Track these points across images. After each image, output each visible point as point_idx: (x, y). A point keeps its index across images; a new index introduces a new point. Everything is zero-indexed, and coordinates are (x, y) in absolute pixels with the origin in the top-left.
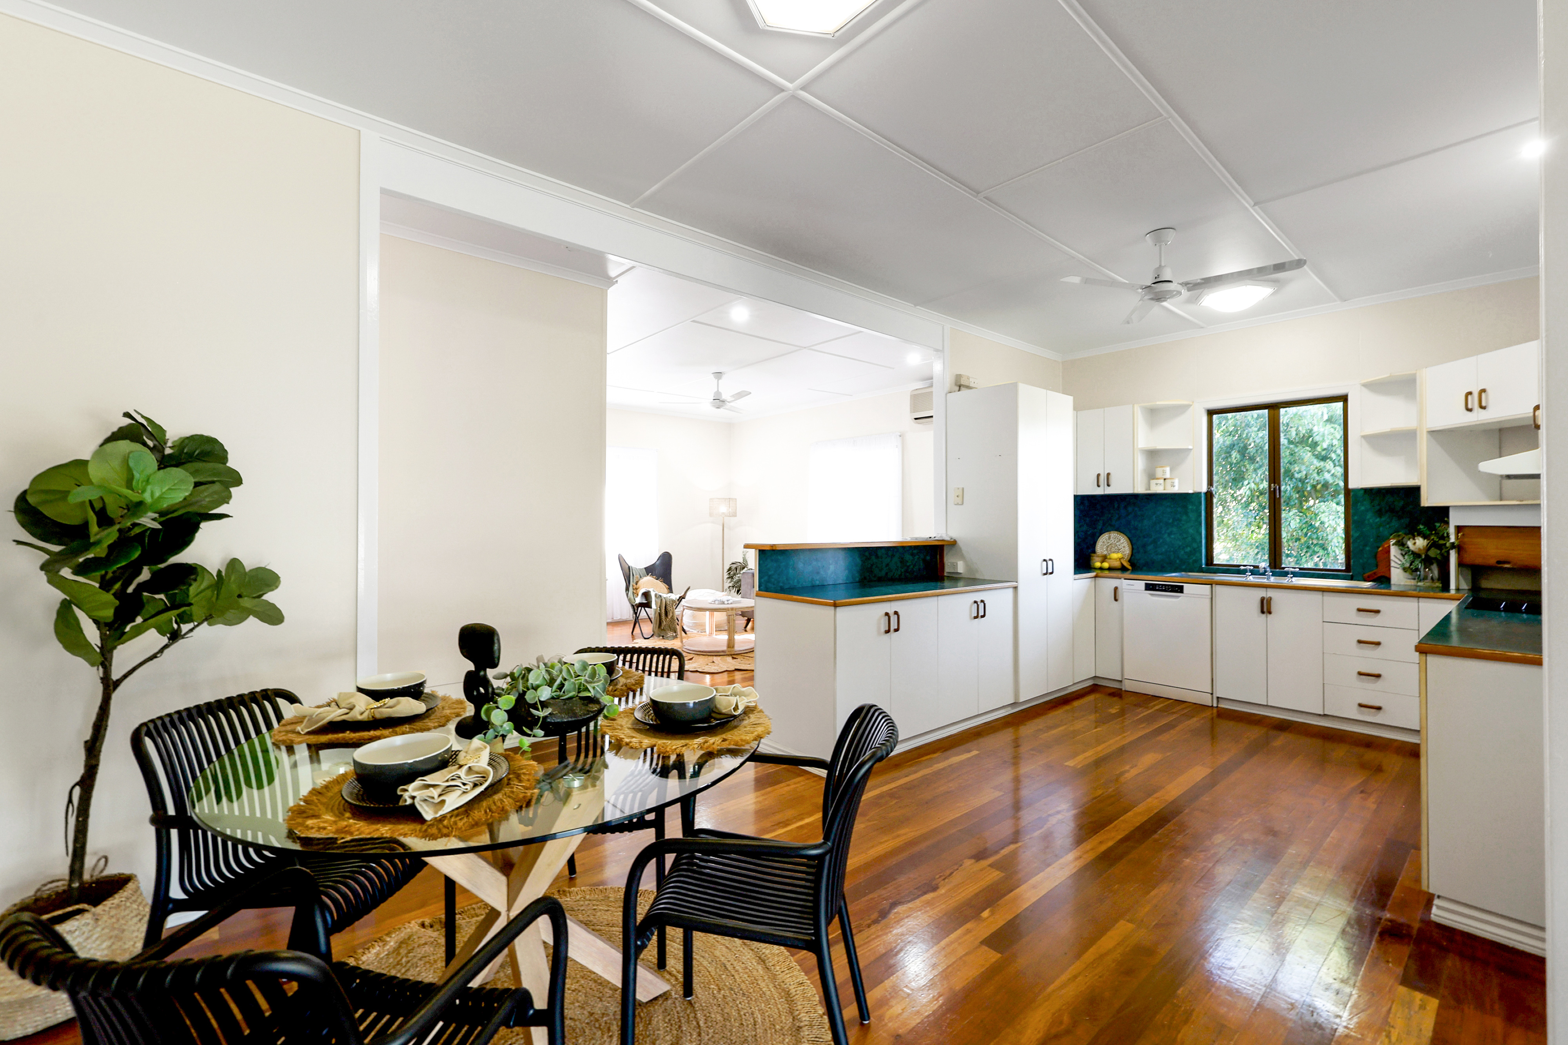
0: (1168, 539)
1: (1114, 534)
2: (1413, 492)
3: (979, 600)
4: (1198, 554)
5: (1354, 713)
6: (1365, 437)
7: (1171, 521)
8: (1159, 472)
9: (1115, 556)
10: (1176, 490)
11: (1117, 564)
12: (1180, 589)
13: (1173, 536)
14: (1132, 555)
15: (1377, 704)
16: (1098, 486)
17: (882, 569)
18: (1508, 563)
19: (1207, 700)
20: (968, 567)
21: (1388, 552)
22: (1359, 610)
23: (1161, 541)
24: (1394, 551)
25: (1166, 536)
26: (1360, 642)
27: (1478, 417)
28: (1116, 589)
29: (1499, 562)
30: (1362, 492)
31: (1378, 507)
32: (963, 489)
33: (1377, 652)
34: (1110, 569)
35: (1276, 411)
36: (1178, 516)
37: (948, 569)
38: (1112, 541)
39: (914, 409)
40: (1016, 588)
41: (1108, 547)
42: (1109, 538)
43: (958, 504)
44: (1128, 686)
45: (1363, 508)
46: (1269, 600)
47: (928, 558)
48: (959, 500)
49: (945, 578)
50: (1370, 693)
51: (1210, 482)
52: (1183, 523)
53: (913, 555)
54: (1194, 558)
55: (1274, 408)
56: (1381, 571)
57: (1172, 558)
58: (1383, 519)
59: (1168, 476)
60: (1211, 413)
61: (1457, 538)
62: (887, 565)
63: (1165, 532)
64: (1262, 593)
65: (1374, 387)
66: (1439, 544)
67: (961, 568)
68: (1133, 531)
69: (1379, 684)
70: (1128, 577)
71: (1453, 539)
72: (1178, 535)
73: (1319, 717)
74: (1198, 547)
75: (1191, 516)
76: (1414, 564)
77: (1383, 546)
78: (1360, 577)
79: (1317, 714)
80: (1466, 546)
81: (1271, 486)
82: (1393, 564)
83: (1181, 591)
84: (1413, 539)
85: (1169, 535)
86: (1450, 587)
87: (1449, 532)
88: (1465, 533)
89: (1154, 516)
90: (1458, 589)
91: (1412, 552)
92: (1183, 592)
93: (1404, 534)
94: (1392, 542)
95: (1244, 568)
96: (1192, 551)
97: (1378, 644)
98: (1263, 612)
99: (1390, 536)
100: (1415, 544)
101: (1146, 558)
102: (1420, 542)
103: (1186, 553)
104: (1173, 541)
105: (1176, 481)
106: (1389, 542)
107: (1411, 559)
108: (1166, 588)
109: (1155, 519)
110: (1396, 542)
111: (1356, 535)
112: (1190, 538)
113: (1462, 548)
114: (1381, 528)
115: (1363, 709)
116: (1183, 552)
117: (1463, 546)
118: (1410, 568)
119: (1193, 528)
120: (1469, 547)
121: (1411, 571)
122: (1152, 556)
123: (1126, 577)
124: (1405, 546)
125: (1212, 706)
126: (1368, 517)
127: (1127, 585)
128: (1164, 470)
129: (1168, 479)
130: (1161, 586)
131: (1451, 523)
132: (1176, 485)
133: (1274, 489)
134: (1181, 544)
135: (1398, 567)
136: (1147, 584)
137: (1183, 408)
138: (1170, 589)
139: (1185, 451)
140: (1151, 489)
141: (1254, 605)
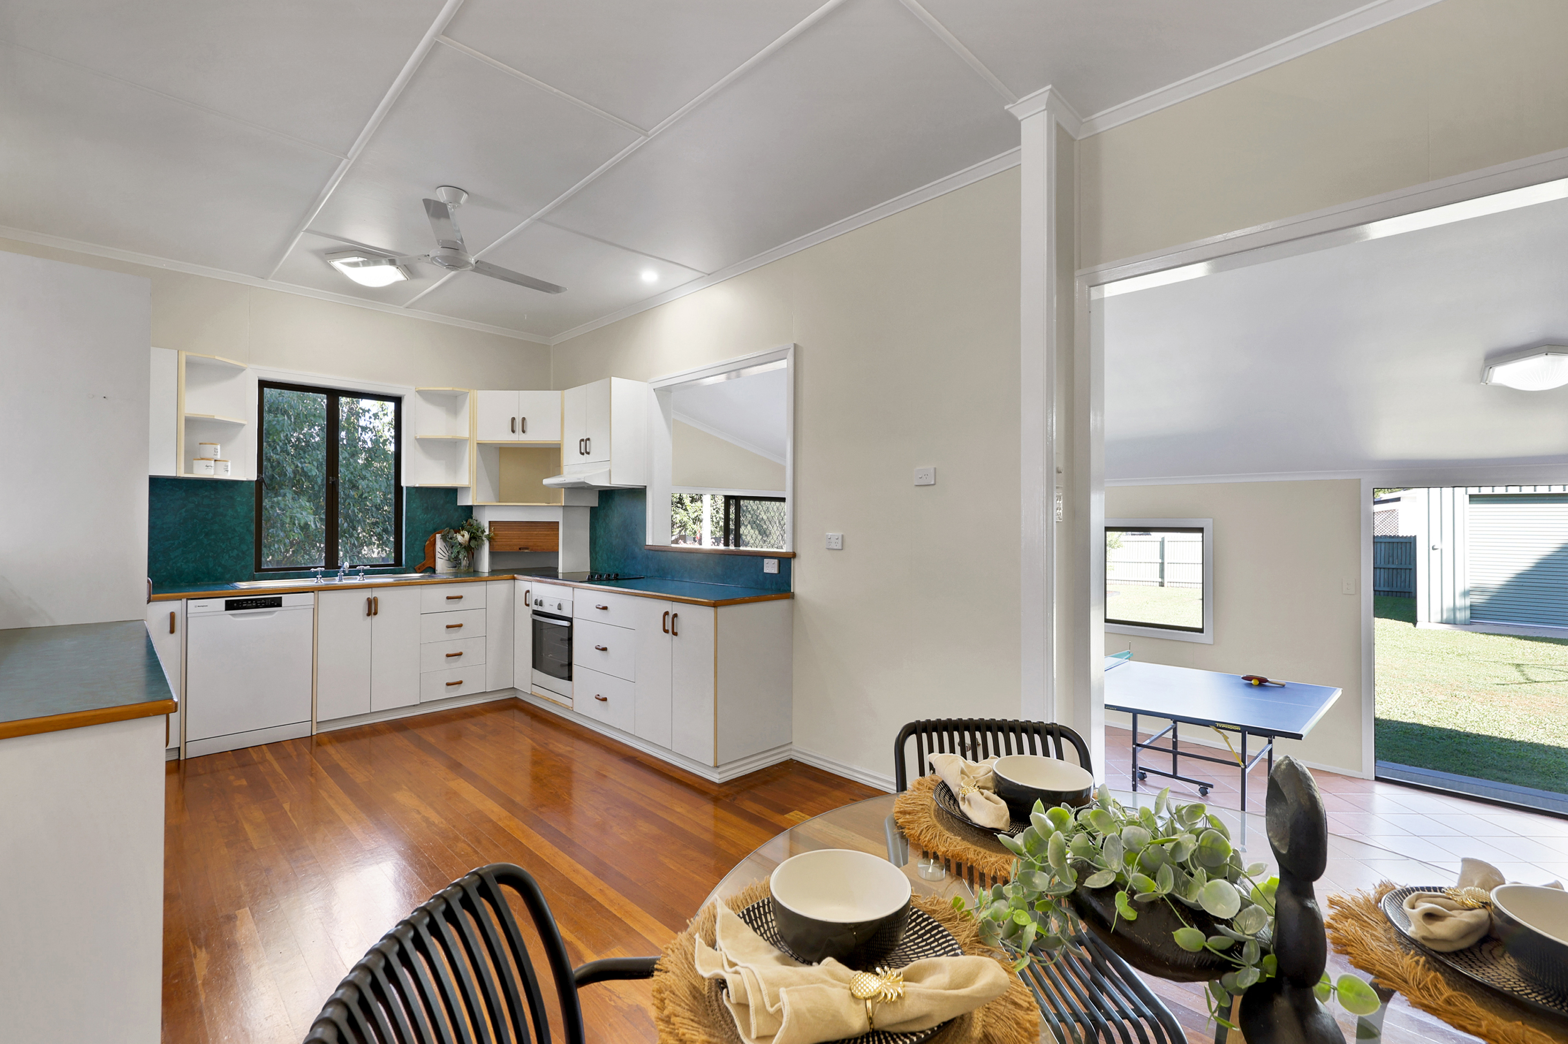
2: (452, 493)
4: (248, 558)
5: (443, 693)
6: (416, 440)
7: (209, 516)
8: (208, 451)
10: (229, 476)
12: (276, 603)
13: (212, 537)
15: (458, 680)
18: (527, 548)
19: (305, 731)
21: (434, 544)
22: (448, 598)
23: (195, 543)
24: (439, 545)
25: (202, 536)
26: (448, 627)
27: (518, 438)
28: (173, 615)
29: (520, 548)
30: (414, 490)
31: (425, 505)
33: (460, 633)
35: (335, 399)
36: (220, 510)
44: (191, 751)
45: (414, 505)
46: (376, 600)
50: (454, 671)
51: (261, 470)
52: (228, 518)
54: (243, 563)
55: (332, 394)
56: (429, 564)
58: (429, 515)
59: (219, 457)
60: (264, 385)
61: (490, 531)
63: (201, 532)
64: (368, 594)
65: (427, 396)
66: (475, 537)
69: (460, 662)
70: (194, 595)
71: (487, 532)
72: (221, 535)
73: (415, 707)
74: (248, 550)
75: (239, 511)
76: (459, 554)
77: (430, 540)
78: (411, 569)
79: (414, 705)
80: (496, 537)
81: (329, 479)
82: (438, 555)
83: (280, 605)
84: (459, 533)
85: (207, 534)
86: (480, 571)
87: (484, 526)
88: (496, 527)
89: (184, 510)
90: (489, 572)
91: (460, 544)
92: (283, 605)
93: (450, 529)
94: (438, 536)
95: (315, 570)
96: (240, 554)
97: (460, 626)
98: (369, 614)
99: (435, 531)
100: (463, 537)
101: (169, 568)
102: (467, 536)
103: (229, 557)
104: (213, 543)
105: (229, 464)
106: (435, 536)
107: (455, 550)
108: (256, 603)
109: (184, 514)
110: (442, 536)
111: (409, 531)
112: (237, 538)
113: (494, 539)
114: (428, 524)
115: (450, 687)
116: (227, 557)
117: (494, 538)
118: (456, 558)
119: (242, 525)
120: (499, 537)
121: (455, 562)
122: (179, 565)
123: (189, 595)
124: (451, 538)
125: (312, 735)
126: (418, 514)
127: (196, 607)
128: (215, 448)
129: (219, 461)
130: (249, 602)
131: (485, 519)
132: (229, 469)
133: (333, 482)
134: (223, 546)
135: (442, 557)
136: (226, 601)
137: (234, 371)
138: (263, 603)
139: (234, 427)
140: (194, 472)
141: (362, 607)
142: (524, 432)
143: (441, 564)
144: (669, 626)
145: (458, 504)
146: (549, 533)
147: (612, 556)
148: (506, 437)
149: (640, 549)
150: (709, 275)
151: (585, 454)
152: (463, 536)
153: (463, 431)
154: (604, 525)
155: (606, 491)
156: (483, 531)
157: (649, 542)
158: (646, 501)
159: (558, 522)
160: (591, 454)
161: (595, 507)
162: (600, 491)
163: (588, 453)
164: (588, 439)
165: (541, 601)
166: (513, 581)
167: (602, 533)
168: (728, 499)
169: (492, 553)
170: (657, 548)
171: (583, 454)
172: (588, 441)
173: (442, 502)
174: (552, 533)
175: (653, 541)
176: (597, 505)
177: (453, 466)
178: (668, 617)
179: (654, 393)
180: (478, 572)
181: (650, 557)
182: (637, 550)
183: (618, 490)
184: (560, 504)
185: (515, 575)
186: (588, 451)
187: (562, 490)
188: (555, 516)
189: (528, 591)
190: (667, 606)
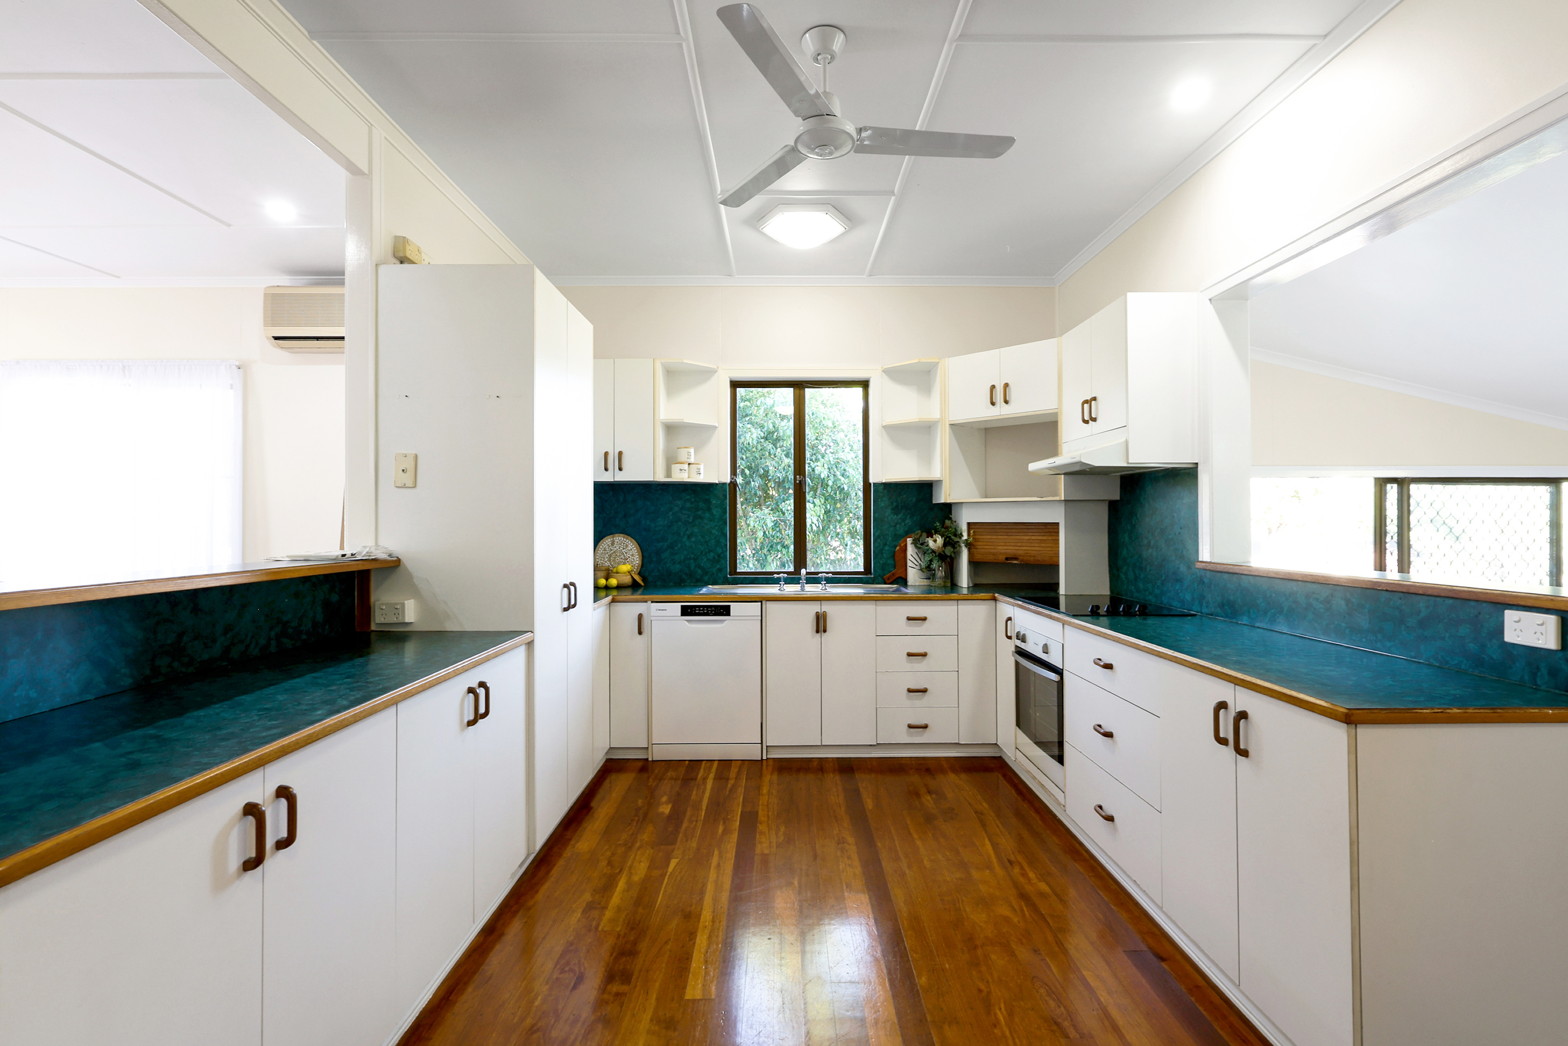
0: (688, 543)
1: (619, 539)
2: (926, 488)
3: (474, 684)
4: (723, 561)
5: (904, 737)
6: (885, 427)
7: (691, 519)
8: (683, 455)
9: (625, 568)
10: (702, 479)
11: (627, 580)
12: (725, 611)
13: (693, 539)
14: (642, 566)
15: (923, 724)
16: (606, 469)
17: (214, 641)
18: (1016, 559)
19: (754, 753)
20: (426, 608)
21: (905, 550)
22: (909, 619)
23: (679, 545)
24: (911, 550)
25: (685, 539)
26: (909, 655)
27: (1001, 411)
28: (640, 617)
29: (1007, 559)
30: (882, 487)
31: (895, 504)
32: (416, 457)
33: (925, 663)
34: (619, 587)
35: (802, 391)
36: (700, 513)
37: (380, 618)
38: (616, 547)
39: (271, 319)
40: (530, 644)
41: (610, 556)
42: (613, 544)
43: (404, 487)
44: (657, 754)
45: (883, 505)
46: (825, 615)
47: (335, 598)
48: (408, 479)
49: (373, 636)
50: (917, 709)
51: (734, 472)
52: (706, 521)
53: (297, 595)
54: (718, 566)
55: (799, 386)
56: (899, 572)
57: (692, 567)
58: (900, 516)
59: (692, 460)
60: (735, 385)
61: (969, 535)
62: (228, 629)
63: (684, 535)
64: (815, 608)
65: (896, 374)
66: (952, 541)
67: (411, 613)
68: (644, 533)
69: (926, 699)
70: (657, 598)
71: (965, 537)
72: (700, 537)
73: (871, 747)
74: (722, 553)
75: (715, 513)
76: (931, 564)
77: (900, 545)
78: (880, 579)
79: (871, 745)
80: (977, 543)
81: (796, 478)
82: (909, 564)
83: (728, 614)
84: (932, 537)
85: (689, 537)
86: (959, 585)
87: (961, 530)
88: (976, 530)
89: (671, 513)
90: (968, 588)
91: (933, 551)
92: (731, 615)
93: (922, 532)
94: (909, 541)
95: (778, 576)
96: (716, 557)
97: (924, 655)
98: (817, 631)
99: (907, 534)
100: (936, 543)
101: (660, 568)
102: (940, 540)
103: (708, 560)
104: (694, 545)
105: (702, 467)
106: (906, 541)
107: (928, 558)
108: (707, 610)
109: (671, 517)
110: (913, 540)
111: (877, 534)
112: (713, 541)
113: (974, 545)
114: (898, 526)
115: (912, 730)
116: (705, 560)
117: (974, 543)
118: (929, 568)
119: (717, 528)
120: (979, 543)
121: (928, 570)
122: (668, 566)
123: (653, 598)
124: (922, 544)
125: (762, 759)
126: (887, 514)
127: (657, 610)
128: (688, 452)
129: (693, 464)
130: (701, 609)
131: (964, 518)
132: (702, 471)
133: (800, 481)
134: (702, 549)
135: (914, 566)
136: (682, 607)
137: (706, 374)
138: (713, 611)
139: (710, 429)
140: (673, 477)
141: (809, 623)
142: (1006, 402)
143: (914, 575)
144: (1226, 731)
145: (934, 502)
146: (1045, 538)
147: (1142, 576)
148: (982, 412)
149: (1189, 568)
150: (1326, 36)
151: (1090, 422)
152: (935, 541)
153: (934, 414)
154: (1129, 528)
155: (1132, 475)
156: (961, 535)
157: (1205, 554)
158: (1197, 489)
159: (1058, 524)
160: (1098, 420)
161: (1116, 501)
162: (1123, 478)
163: (1094, 420)
164: (1094, 399)
165: (1024, 635)
166: (993, 602)
167: (1127, 539)
168: (1382, 483)
169: (972, 563)
170: (1219, 568)
171: (1086, 422)
172: (1093, 402)
173: (914, 500)
174: (1050, 538)
175: (1212, 552)
176: (1118, 498)
177: (926, 457)
178: (1226, 715)
179: (1210, 308)
180: (957, 586)
181: (1206, 580)
182: (1183, 568)
183: (1150, 473)
184: (1057, 498)
185: (996, 595)
186: (1093, 416)
187: (1061, 479)
188: (1056, 515)
189: (1010, 619)
190: (1224, 691)
